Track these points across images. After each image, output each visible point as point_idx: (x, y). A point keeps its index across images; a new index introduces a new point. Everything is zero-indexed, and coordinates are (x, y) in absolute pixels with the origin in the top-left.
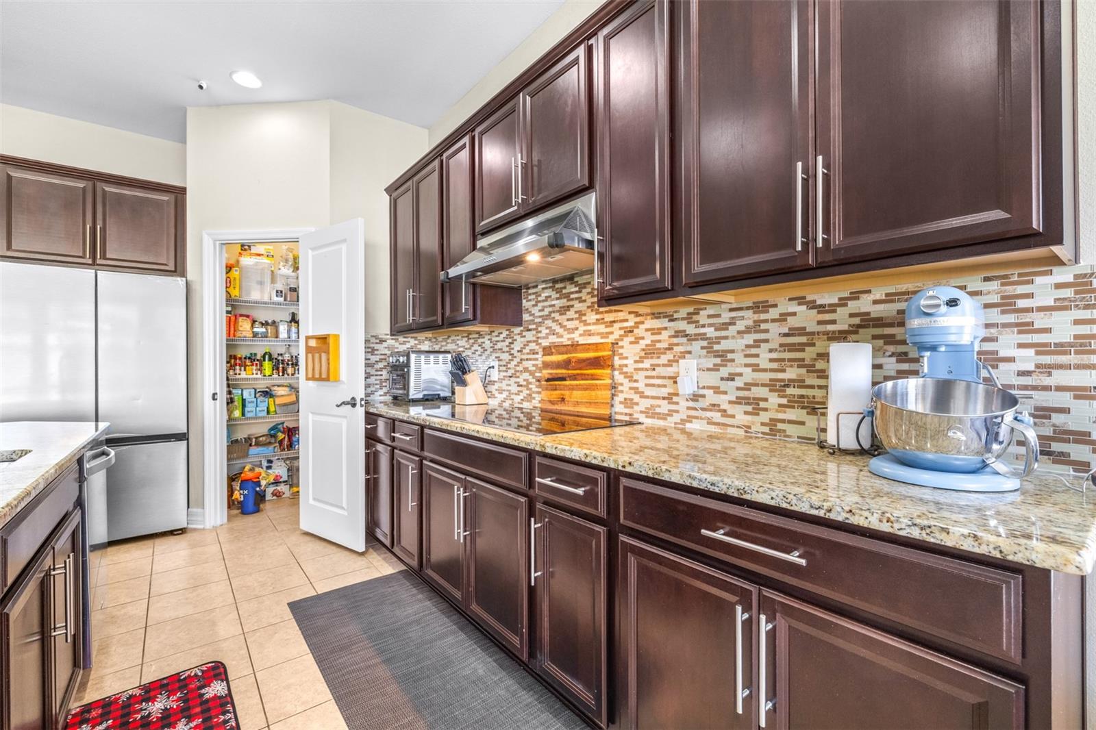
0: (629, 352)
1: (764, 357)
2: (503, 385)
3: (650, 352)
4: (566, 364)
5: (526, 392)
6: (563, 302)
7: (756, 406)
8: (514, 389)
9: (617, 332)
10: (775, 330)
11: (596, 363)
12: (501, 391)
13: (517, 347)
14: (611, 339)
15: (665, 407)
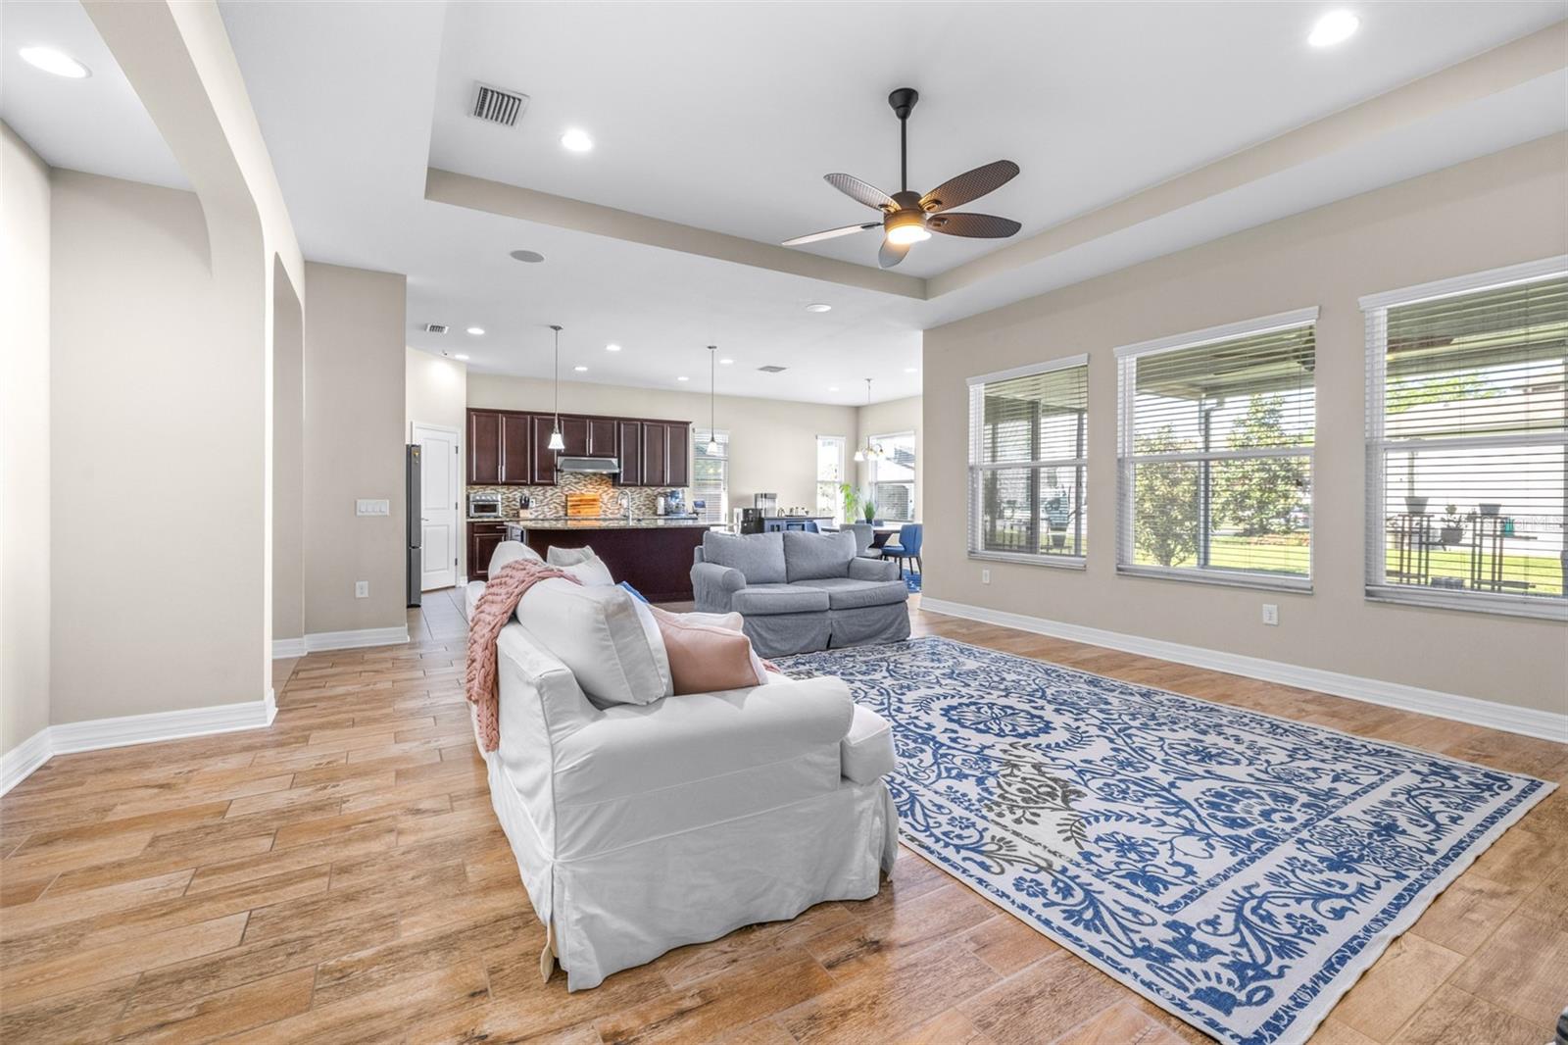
0: (605, 498)
1: (642, 499)
2: (539, 509)
3: (612, 497)
4: (581, 501)
5: (554, 511)
6: (577, 480)
7: (640, 509)
8: (546, 510)
9: (600, 491)
10: (644, 494)
11: (594, 500)
12: (537, 511)
13: (548, 494)
14: (598, 494)
15: (616, 511)
